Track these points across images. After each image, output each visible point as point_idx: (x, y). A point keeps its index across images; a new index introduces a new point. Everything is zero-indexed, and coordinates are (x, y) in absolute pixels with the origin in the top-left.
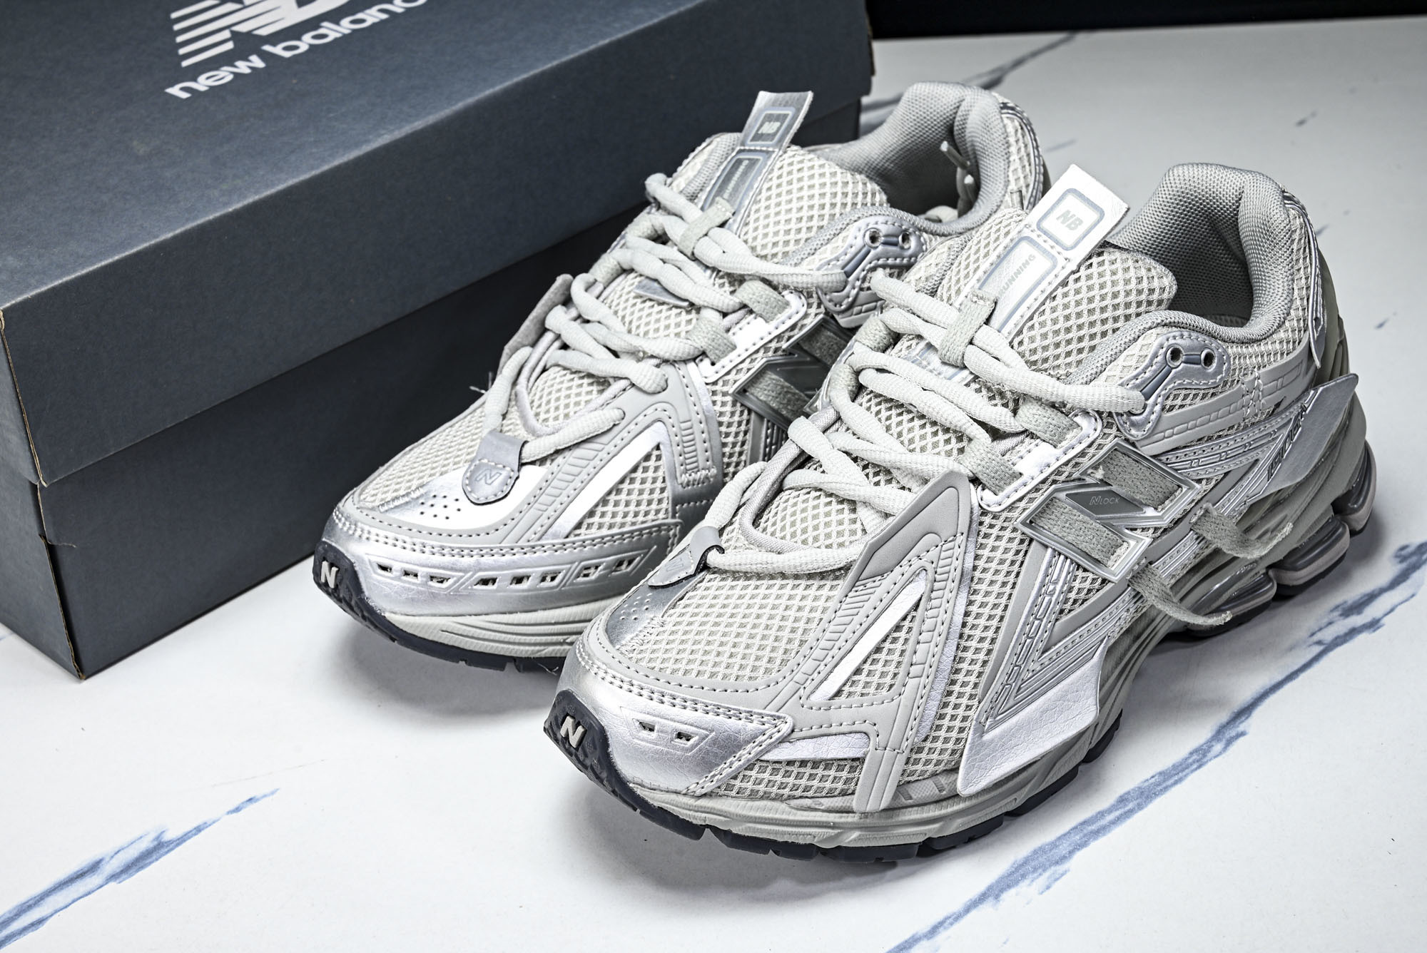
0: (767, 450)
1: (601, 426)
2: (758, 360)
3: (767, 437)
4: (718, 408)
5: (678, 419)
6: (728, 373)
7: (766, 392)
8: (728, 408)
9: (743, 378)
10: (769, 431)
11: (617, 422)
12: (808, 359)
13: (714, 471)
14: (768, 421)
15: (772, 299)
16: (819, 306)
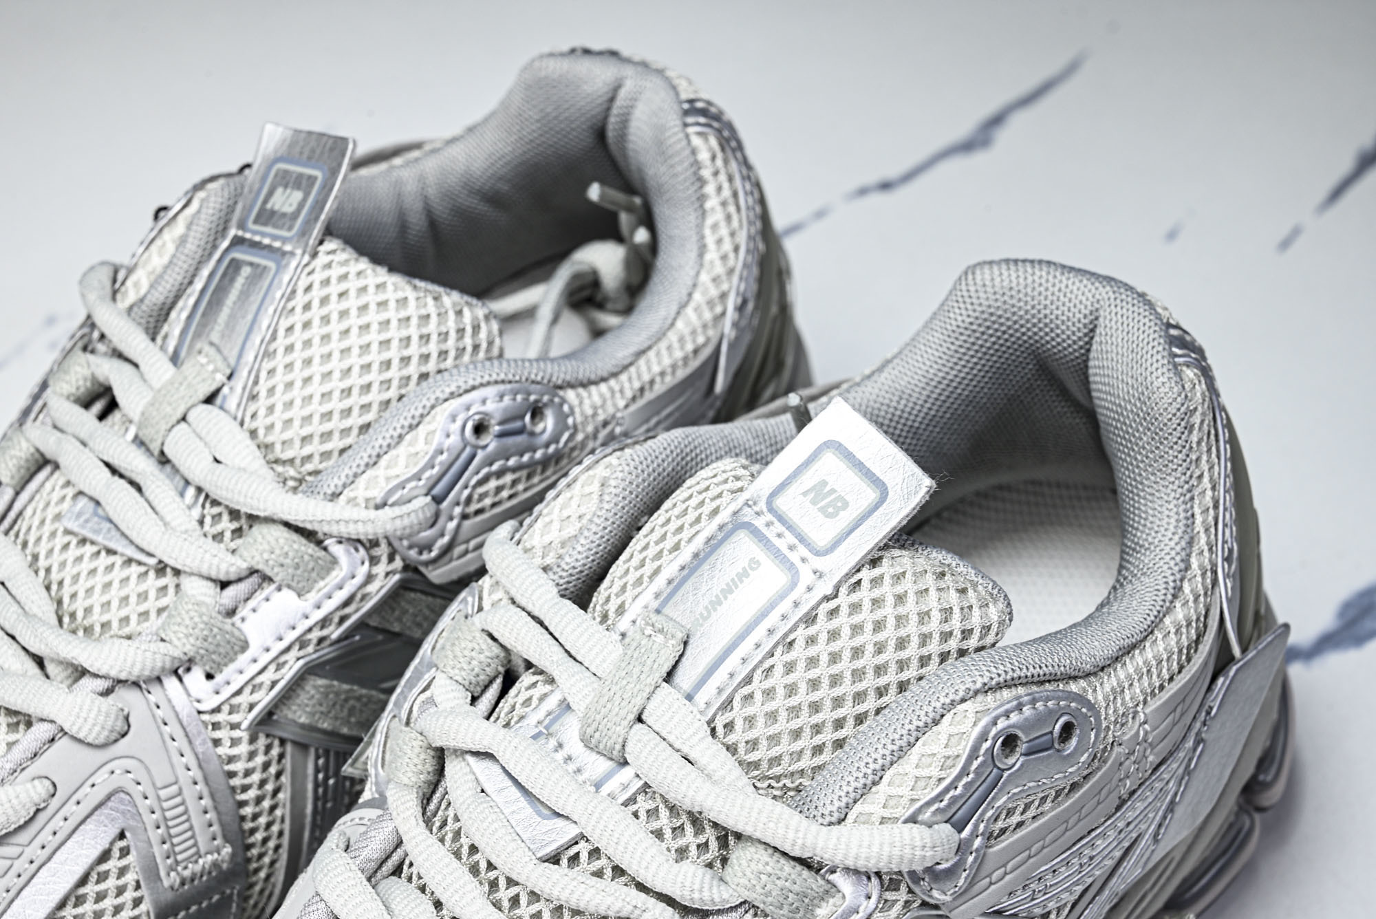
0: (321, 790)
1: (13, 819)
2: (291, 663)
3: (317, 771)
4: (224, 750)
5: (154, 784)
6: (239, 692)
7: (308, 709)
8: (243, 749)
9: (264, 699)
10: (321, 761)
11: (43, 805)
12: (380, 637)
13: (228, 850)
14: (317, 750)
15: (306, 558)
16: (391, 559)
